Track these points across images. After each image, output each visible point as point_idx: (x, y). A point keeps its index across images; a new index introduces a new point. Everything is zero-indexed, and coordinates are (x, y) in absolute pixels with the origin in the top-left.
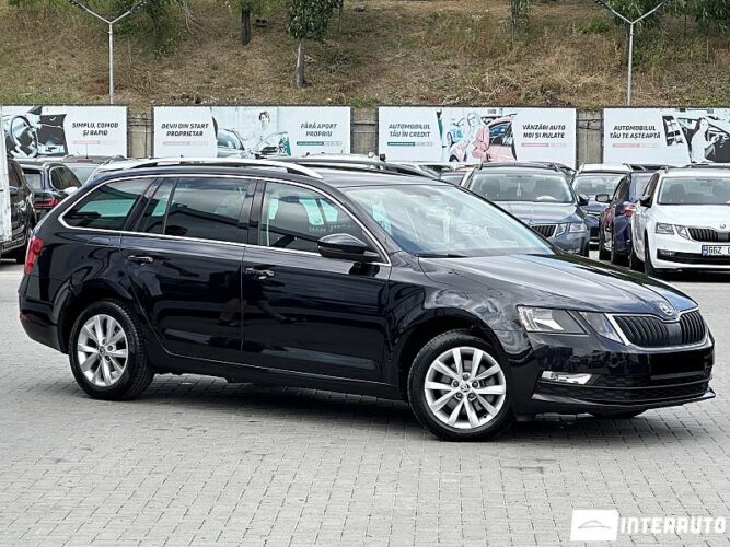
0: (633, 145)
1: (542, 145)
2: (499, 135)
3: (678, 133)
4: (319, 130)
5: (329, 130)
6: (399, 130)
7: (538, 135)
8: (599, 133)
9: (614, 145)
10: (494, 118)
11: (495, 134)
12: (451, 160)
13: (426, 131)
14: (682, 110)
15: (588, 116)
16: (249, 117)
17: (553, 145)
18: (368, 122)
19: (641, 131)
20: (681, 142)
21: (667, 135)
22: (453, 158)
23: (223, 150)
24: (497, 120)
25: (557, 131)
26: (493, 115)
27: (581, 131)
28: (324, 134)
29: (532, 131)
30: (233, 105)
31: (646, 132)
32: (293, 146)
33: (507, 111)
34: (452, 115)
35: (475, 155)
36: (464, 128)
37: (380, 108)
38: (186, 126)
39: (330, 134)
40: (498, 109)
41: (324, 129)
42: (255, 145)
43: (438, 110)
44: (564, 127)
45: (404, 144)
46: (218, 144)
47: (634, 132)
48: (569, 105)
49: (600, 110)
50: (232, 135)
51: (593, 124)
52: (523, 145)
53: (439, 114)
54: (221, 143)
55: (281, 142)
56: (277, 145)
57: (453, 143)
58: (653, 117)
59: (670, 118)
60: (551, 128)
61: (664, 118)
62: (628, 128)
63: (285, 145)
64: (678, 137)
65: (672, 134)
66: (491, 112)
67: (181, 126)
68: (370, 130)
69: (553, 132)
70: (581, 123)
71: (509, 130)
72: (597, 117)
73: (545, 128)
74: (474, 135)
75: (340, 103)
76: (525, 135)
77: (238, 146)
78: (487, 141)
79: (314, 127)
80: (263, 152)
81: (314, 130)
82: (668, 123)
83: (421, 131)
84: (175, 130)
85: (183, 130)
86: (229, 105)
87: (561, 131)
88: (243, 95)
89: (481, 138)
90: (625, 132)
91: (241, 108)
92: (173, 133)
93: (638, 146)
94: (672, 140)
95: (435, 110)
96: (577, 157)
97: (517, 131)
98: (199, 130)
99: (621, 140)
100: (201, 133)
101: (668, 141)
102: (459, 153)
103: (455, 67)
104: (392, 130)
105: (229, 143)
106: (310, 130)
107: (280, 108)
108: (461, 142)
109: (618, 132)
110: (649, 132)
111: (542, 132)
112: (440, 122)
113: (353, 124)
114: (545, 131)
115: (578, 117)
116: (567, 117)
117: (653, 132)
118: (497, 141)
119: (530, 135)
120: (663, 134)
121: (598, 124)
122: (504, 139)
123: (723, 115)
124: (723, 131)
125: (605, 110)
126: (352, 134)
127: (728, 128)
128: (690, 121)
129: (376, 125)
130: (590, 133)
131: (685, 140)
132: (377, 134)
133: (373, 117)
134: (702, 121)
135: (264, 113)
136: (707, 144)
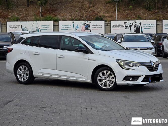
0: (118, 29)
1: (97, 29)
2: (87, 27)
3: (128, 26)
5: (48, 27)
6: (64, 27)
8: (110, 26)
9: (113, 29)
10: (86, 23)
11: (86, 27)
13: (70, 26)
14: (128, 21)
16: (29, 24)
17: (99, 29)
19: (119, 26)
20: (128, 28)
21: (125, 27)
25: (100, 26)
26: (85, 23)
27: (106, 26)
28: (47, 28)
29: (94, 26)
30: (25, 21)
31: (120, 26)
33: (89, 22)
34: (75, 22)
36: (79, 26)
37: (60, 22)
38: (15, 26)
39: (48, 28)
40: (86, 21)
41: (47, 27)
42: (31, 30)
43: (73, 22)
44: (102, 25)
45: (65, 30)
46: (22, 30)
47: (118, 26)
48: (103, 20)
50: (26, 28)
51: (108, 24)
52: (92, 29)
53: (73, 23)
55: (37, 30)
57: (76, 29)
58: (122, 22)
59: (126, 23)
65: (126, 26)
67: (13, 26)
68: (57, 27)
69: (99, 26)
70: (106, 24)
71: (89, 26)
72: (109, 23)
74: (81, 27)
76: (93, 27)
77: (27, 30)
78: (84, 28)
79: (44, 26)
81: (44, 27)
82: (126, 24)
83: (69, 26)
84: (12, 27)
85: (14, 27)
86: (24, 21)
87: (101, 26)
88: (28, 19)
90: (116, 26)
91: (27, 22)
92: (11, 28)
94: (127, 28)
95: (72, 22)
96: (105, 32)
97: (91, 26)
98: (18, 27)
99: (115, 28)
100: (18, 28)
101: (126, 28)
103: (77, 12)
105: (25, 30)
106: (43, 27)
108: (78, 29)
109: (114, 26)
110: (121, 26)
111: (97, 26)
112: (73, 25)
113: (54, 25)
116: (102, 23)
117: (122, 26)
119: (94, 27)
120: (124, 26)
121: (110, 24)
122: (88, 28)
123: (138, 22)
124: (138, 26)
125: (111, 21)
126: (53, 27)
127: (139, 25)
128: (130, 23)
129: (59, 25)
130: (108, 26)
131: (129, 28)
132: (59, 27)
133: (58, 24)
134: (133, 23)
135: (33, 23)
136: (135, 29)
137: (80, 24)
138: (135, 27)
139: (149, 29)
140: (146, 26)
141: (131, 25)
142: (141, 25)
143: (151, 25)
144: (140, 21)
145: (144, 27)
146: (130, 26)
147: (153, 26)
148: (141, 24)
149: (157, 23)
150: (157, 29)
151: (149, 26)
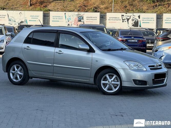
0: (114, 22)
3: (125, 19)
9: (109, 22)
10: (79, 15)
11: (79, 19)
12: (68, 25)
13: (62, 18)
14: (126, 14)
15: (103, 15)
16: (17, 14)
17: (94, 22)
18: (47, 15)
21: (123, 20)
23: (10, 22)
25: (95, 18)
26: (79, 14)
28: (36, 18)
29: (88, 18)
31: (117, 19)
32: (28, 21)
33: (82, 13)
34: (68, 14)
37: (51, 12)
41: (36, 17)
42: (18, 21)
43: (65, 12)
44: (96, 17)
45: (56, 21)
46: (9, 20)
47: (114, 19)
48: (99, 12)
49: (106, 13)
50: (12, 18)
51: (104, 17)
52: (86, 22)
53: (65, 14)
55: (25, 20)
57: (69, 21)
58: (119, 15)
59: (123, 16)
60: (93, 18)
61: (122, 15)
62: (113, 18)
64: (125, 20)
65: (124, 20)
66: (78, 13)
69: (94, 19)
70: (101, 17)
71: (83, 18)
73: (92, 17)
75: (40, 10)
77: (14, 21)
80: (21, 23)
81: (33, 17)
83: (60, 18)
86: (11, 10)
87: (96, 18)
88: (15, 8)
89: (76, 20)
91: (14, 11)
93: (115, 22)
98: (4, 17)
99: (111, 21)
102: (70, 24)
104: (53, 18)
105: (12, 20)
106: (32, 17)
107: (25, 11)
108: (70, 21)
109: (110, 19)
110: (118, 19)
111: (91, 18)
112: (65, 16)
113: (44, 16)
115: (100, 15)
116: (98, 15)
117: (119, 19)
118: (80, 21)
120: (121, 20)
122: (82, 20)
123: (136, 15)
125: (107, 13)
126: (43, 18)
127: (138, 18)
128: (128, 16)
129: (49, 16)
130: (103, 19)
131: (127, 21)
132: (50, 18)
134: (131, 16)
135: (21, 13)
138: (133, 20)
139: (148, 23)
140: (145, 19)
141: (129, 18)
143: (151, 18)
144: (139, 14)
145: (142, 20)
146: (128, 20)
147: (152, 19)
149: (157, 17)
151: (148, 19)
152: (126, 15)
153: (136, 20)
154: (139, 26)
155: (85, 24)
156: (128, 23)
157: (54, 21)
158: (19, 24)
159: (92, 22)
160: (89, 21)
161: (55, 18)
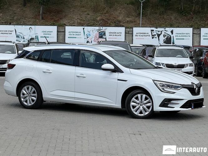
0: (142, 39)
1: (114, 38)
3: (155, 35)
4: (47, 33)
5: (50, 33)
7: (113, 35)
8: (132, 35)
9: (136, 39)
10: (100, 30)
11: (101, 35)
12: (87, 43)
13: (80, 34)
14: (156, 28)
15: (129, 30)
16: (26, 29)
17: (118, 38)
18: (62, 31)
19: (144, 34)
21: (152, 35)
22: (88, 42)
23: (18, 39)
24: (101, 31)
25: (119, 34)
27: (127, 34)
29: (112, 34)
33: (104, 28)
34: (87, 28)
35: (95, 41)
36: (91, 33)
37: (66, 27)
38: (7, 31)
39: (51, 34)
40: (101, 27)
41: (49, 33)
43: (83, 27)
44: (121, 33)
45: (73, 37)
46: (17, 37)
47: (142, 34)
48: (123, 26)
49: (132, 28)
50: (21, 34)
51: (130, 32)
52: (109, 38)
53: (84, 29)
54: (18, 37)
56: (35, 38)
57: (88, 37)
58: (148, 30)
59: (153, 31)
61: (151, 30)
63: (37, 37)
64: (155, 36)
65: (153, 35)
66: (99, 28)
68: (63, 33)
69: (118, 34)
70: (126, 32)
71: (105, 34)
72: (131, 30)
73: (115, 33)
75: (54, 25)
77: (23, 38)
78: (98, 37)
79: (46, 32)
80: (31, 40)
81: (46, 33)
82: (152, 32)
83: (78, 33)
85: (5, 32)
86: (20, 25)
87: (120, 34)
88: (24, 22)
89: (96, 36)
90: (140, 34)
91: (23, 26)
92: (2, 33)
93: (144, 39)
97: (107, 34)
99: (138, 37)
100: (11, 33)
101: (152, 37)
102: (90, 41)
103: (88, 14)
104: (70, 33)
105: (20, 37)
106: (45, 33)
107: (36, 26)
108: (90, 37)
109: (137, 34)
110: (147, 35)
111: (114, 34)
112: (84, 31)
113: (58, 31)
114: (115, 34)
115: (125, 30)
116: (122, 30)
117: (148, 35)
118: (101, 37)
119: (111, 35)
120: (151, 35)
121: (132, 32)
122: (103, 36)
123: (169, 30)
124: (169, 35)
125: (134, 28)
126: (57, 34)
128: (159, 31)
129: (65, 32)
130: (129, 35)
131: (157, 37)
132: (65, 34)
133: (64, 29)
135: (31, 28)
136: (164, 38)
137: (93, 31)
138: (165, 36)
139: (182, 39)
140: (179, 35)
142: (172, 34)
143: (186, 34)
144: (172, 29)
145: (176, 36)
147: (188, 35)
148: (172, 32)
149: (193, 32)
150: (194, 39)
151: (183, 35)
152: (156, 30)
153: (168, 36)
154: (172, 43)
155: (107, 40)
156: (159, 40)
157: (70, 37)
158: (28, 41)
159: (116, 38)
160: (112, 37)
161: (72, 33)
